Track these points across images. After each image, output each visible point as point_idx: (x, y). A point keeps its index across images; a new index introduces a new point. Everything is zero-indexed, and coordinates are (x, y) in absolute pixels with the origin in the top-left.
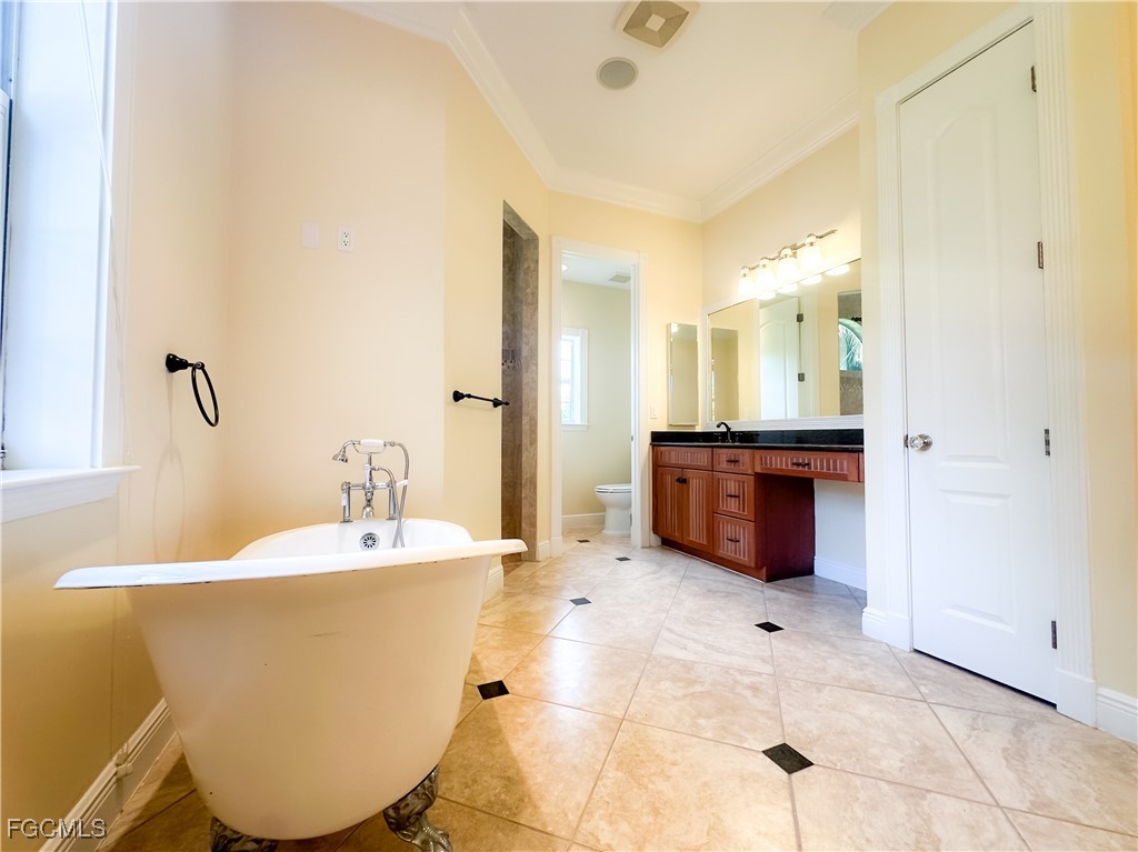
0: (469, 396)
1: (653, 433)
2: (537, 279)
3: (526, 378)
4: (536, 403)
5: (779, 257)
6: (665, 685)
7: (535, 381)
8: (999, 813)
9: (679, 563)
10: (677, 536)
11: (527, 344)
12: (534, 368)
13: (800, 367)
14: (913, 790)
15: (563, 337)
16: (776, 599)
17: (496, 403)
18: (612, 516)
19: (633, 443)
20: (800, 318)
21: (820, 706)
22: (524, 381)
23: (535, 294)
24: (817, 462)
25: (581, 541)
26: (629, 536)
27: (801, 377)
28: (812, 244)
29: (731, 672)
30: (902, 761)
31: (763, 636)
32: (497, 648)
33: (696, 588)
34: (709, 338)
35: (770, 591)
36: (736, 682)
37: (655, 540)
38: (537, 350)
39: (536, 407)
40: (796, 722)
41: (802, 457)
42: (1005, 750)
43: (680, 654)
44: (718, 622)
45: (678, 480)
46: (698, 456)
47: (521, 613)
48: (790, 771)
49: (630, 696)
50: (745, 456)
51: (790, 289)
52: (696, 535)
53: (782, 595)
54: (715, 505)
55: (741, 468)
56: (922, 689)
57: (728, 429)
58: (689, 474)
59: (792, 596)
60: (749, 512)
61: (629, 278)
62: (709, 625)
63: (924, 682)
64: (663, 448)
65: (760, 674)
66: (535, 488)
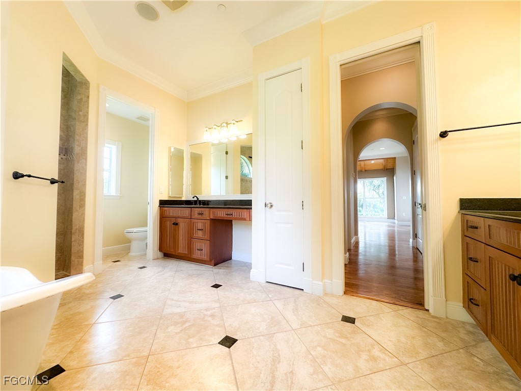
0: (29, 176)
1: (160, 200)
2: (88, 107)
3: (77, 167)
4: (85, 182)
5: (221, 126)
6: (170, 329)
7: (85, 170)
8: (293, 332)
9: (173, 264)
10: (172, 251)
11: (79, 146)
12: (84, 161)
13: (226, 174)
14: (270, 335)
15: (106, 145)
16: (218, 273)
17: (53, 182)
18: (135, 245)
19: (149, 206)
20: (227, 153)
21: (238, 314)
22: (76, 168)
23: (86, 116)
24: (235, 213)
25: (114, 262)
26: (146, 254)
27: (227, 177)
28: (234, 124)
29: (202, 311)
30: (266, 326)
31: (214, 291)
32: (53, 344)
33: (183, 275)
34: (189, 157)
35: (216, 270)
36: (204, 315)
37: (160, 254)
38: (86, 150)
39: (85, 185)
40: (230, 324)
41: (230, 211)
42: (293, 309)
43: (178, 310)
44: (194, 289)
45: (174, 224)
46: (185, 211)
47: (72, 315)
48: (229, 347)
49: (152, 341)
50: (206, 211)
51: (224, 140)
52: (182, 250)
53: (220, 270)
54: (192, 235)
55: (204, 217)
56: (270, 296)
57: (198, 199)
58: (179, 220)
59: (224, 270)
60: (207, 237)
61: (149, 120)
62: (190, 292)
63: (270, 293)
64: (166, 208)
65: (214, 308)
66: (83, 234)
